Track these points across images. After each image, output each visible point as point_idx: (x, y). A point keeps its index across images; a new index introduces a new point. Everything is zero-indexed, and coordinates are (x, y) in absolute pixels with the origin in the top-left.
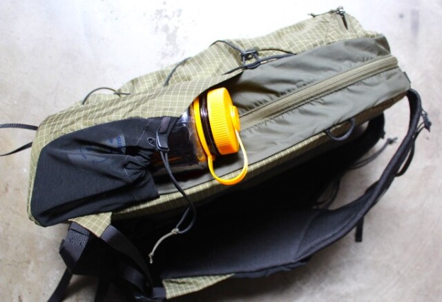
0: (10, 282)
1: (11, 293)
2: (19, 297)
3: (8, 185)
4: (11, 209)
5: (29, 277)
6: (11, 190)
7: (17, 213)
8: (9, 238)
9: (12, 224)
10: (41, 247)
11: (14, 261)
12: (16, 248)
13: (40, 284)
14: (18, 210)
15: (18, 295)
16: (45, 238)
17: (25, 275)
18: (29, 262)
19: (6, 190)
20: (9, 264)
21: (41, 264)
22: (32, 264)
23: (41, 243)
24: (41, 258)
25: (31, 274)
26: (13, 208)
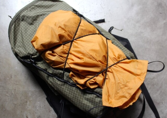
0: (22, 112)
1: (23, 116)
2: (27, 117)
3: (11, 75)
4: (15, 84)
5: (28, 108)
6: (13, 77)
7: (17, 84)
8: (17, 95)
9: (16, 89)
10: (30, 95)
11: (21, 103)
12: (21, 98)
13: (33, 109)
14: (18, 83)
15: (26, 116)
16: (31, 91)
17: (26, 107)
18: (27, 102)
19: (11, 77)
20: (19, 105)
21: (31, 101)
22: (28, 102)
23: (29, 93)
24: (31, 99)
25: (29, 106)
26: (16, 83)
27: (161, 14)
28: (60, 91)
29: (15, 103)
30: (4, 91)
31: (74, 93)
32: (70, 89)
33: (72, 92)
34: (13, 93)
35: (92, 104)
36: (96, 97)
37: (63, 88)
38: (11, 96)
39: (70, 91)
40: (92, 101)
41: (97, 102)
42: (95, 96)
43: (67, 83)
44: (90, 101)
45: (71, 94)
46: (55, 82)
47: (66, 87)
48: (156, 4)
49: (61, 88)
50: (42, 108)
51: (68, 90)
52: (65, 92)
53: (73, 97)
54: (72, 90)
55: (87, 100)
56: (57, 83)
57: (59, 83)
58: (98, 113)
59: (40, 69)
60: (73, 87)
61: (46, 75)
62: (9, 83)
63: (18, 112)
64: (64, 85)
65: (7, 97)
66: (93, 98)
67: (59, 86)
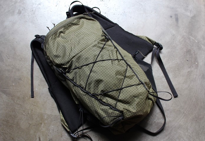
0: (35, 132)
1: (36, 136)
2: (39, 137)
4: (32, 104)
8: (33, 115)
9: (34, 110)
10: (46, 117)
11: (36, 124)
12: (36, 119)
13: (47, 131)
17: (40, 129)
18: (41, 124)
20: (34, 125)
21: (46, 124)
22: (43, 124)
23: (45, 116)
24: (46, 122)
25: (43, 128)
26: (34, 104)
27: (187, 61)
28: (82, 100)
29: (30, 123)
30: (21, 109)
31: (92, 103)
32: (90, 99)
33: (91, 102)
34: (30, 113)
35: (105, 114)
36: (109, 109)
37: (84, 98)
38: (27, 115)
39: (89, 101)
40: (106, 111)
41: (109, 113)
42: (109, 107)
43: (88, 94)
44: (104, 112)
45: (90, 103)
46: (79, 92)
47: (87, 97)
48: (185, 50)
49: (83, 97)
50: (55, 132)
51: (88, 100)
52: (86, 100)
53: (91, 106)
54: (92, 100)
55: (102, 110)
56: (80, 93)
57: (82, 92)
58: (109, 122)
59: (68, 78)
60: (92, 98)
61: (72, 84)
62: (27, 103)
63: (32, 132)
64: (86, 95)
65: (23, 116)
66: (107, 109)
67: (81, 95)
